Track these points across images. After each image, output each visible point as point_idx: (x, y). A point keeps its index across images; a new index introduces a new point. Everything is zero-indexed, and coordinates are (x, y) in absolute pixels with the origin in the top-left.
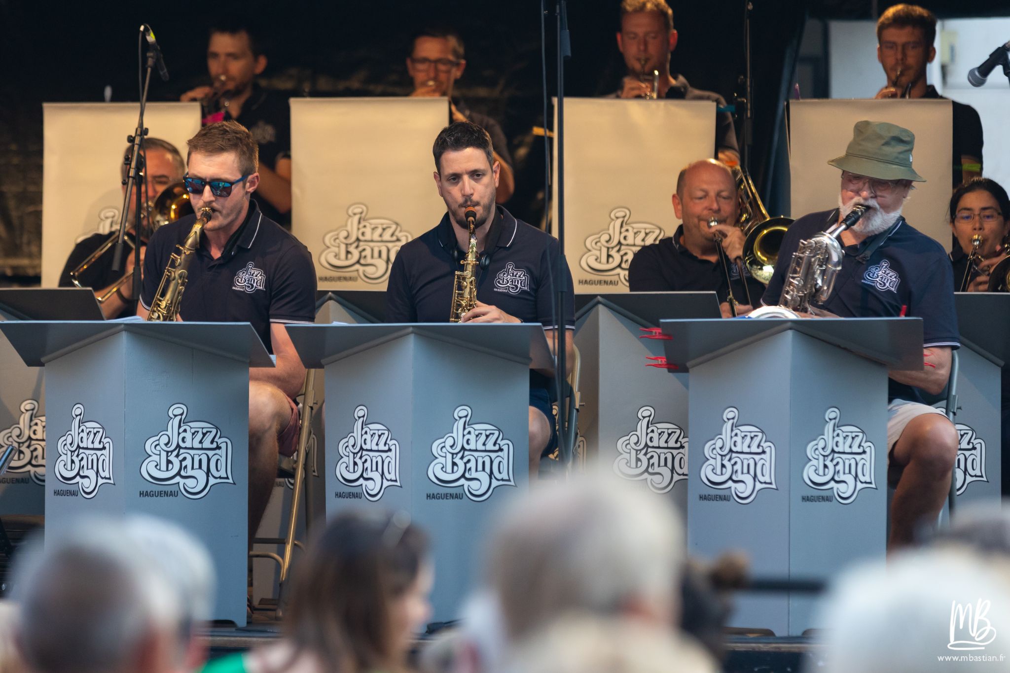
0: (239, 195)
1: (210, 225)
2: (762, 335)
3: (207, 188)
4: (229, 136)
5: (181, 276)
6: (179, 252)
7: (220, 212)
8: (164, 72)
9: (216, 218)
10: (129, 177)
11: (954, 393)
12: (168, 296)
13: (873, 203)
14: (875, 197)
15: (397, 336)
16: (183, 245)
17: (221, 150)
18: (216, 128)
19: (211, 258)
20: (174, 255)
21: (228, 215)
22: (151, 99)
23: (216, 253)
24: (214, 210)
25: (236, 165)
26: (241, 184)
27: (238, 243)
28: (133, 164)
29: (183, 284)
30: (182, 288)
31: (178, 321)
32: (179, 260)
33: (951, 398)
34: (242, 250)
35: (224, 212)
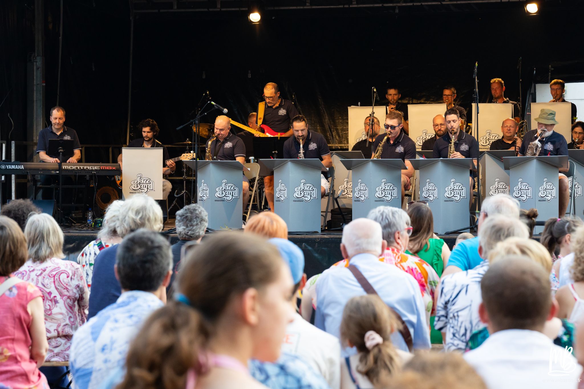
0: (398, 129)
1: (390, 136)
2: (527, 161)
3: (390, 128)
4: (396, 115)
5: (381, 149)
6: (381, 144)
7: (393, 133)
8: (378, 98)
9: (392, 135)
10: (370, 124)
11: (575, 174)
12: (378, 154)
13: (546, 130)
14: (546, 128)
15: (437, 162)
16: (382, 142)
17: (394, 118)
18: (393, 113)
19: (390, 143)
20: (380, 144)
21: (395, 134)
22: (375, 106)
23: (392, 142)
24: (391, 133)
25: (397, 122)
26: (398, 127)
27: (398, 140)
28: (371, 121)
29: (381, 151)
30: (381, 152)
31: (380, 159)
32: (381, 145)
33: (574, 175)
34: (398, 142)
35: (394, 133)
